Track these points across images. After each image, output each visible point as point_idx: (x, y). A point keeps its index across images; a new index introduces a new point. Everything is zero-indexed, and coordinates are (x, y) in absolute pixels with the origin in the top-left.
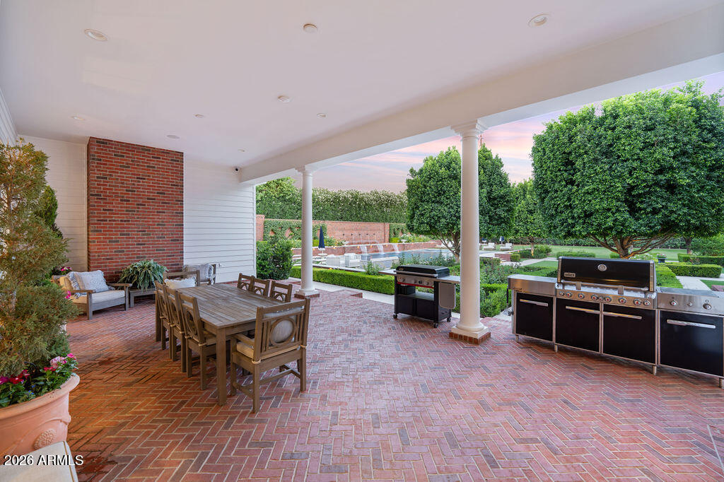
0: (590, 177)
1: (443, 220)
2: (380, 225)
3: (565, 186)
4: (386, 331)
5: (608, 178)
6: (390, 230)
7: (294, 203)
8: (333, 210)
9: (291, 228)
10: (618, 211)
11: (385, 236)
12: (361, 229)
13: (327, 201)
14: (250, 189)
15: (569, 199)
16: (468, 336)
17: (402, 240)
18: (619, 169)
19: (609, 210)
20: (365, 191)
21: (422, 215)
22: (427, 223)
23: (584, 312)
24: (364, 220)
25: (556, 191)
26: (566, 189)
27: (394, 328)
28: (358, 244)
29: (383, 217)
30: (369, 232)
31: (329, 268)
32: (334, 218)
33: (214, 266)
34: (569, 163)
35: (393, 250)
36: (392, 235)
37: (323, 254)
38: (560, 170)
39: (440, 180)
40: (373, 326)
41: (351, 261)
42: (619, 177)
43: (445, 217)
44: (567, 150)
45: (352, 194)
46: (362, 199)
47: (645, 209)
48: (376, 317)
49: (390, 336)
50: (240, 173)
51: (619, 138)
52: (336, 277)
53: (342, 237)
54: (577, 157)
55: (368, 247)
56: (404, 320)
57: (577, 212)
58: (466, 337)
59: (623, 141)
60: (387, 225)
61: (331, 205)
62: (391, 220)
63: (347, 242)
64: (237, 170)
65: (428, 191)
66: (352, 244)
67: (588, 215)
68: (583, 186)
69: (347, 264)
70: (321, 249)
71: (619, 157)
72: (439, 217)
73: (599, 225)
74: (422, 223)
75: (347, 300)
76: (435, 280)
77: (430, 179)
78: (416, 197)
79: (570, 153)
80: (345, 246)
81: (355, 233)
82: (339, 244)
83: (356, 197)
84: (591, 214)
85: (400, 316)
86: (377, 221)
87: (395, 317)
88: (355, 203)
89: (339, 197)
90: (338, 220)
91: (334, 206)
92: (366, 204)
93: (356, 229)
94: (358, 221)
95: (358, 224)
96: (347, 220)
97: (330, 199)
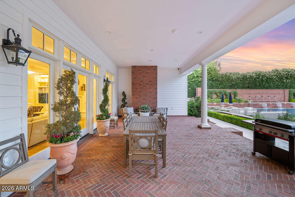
4: (238, 161)
6: (290, 94)
7: (218, 81)
8: (242, 83)
9: (216, 93)
11: (284, 97)
12: (263, 93)
13: (238, 79)
14: (185, 77)
20: (267, 71)
24: (267, 88)
27: (246, 161)
28: (261, 102)
29: (283, 86)
30: (270, 95)
31: (231, 114)
32: (243, 88)
33: (167, 109)
36: (291, 97)
37: (231, 107)
40: (230, 155)
41: (248, 112)
45: (256, 73)
46: (264, 76)
48: (238, 150)
49: (238, 166)
50: (180, 70)
52: (233, 120)
53: (249, 98)
56: (259, 159)
60: (287, 90)
61: (241, 81)
62: (290, 87)
63: (251, 101)
64: (179, 69)
66: (256, 102)
70: (230, 104)
75: (226, 134)
80: (250, 103)
81: (259, 96)
82: (245, 102)
83: (259, 75)
85: (257, 154)
87: (254, 154)
88: (258, 78)
89: (247, 76)
90: (246, 88)
91: (243, 81)
92: (268, 78)
93: (259, 94)
94: (261, 89)
95: (261, 90)
96: (253, 88)
97: (240, 78)
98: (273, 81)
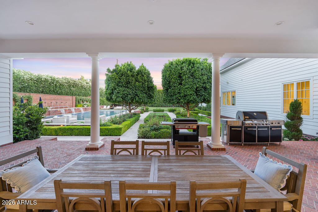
0: (187, 83)
1: (130, 96)
2: (70, 97)
3: (179, 85)
5: (192, 84)
6: (76, 100)
8: (36, 86)
10: (194, 95)
11: (73, 104)
12: (58, 99)
13: (31, 80)
15: (180, 90)
16: (221, 148)
17: (84, 106)
18: (195, 81)
19: (191, 94)
20: (61, 77)
21: (118, 93)
22: (121, 97)
23: (253, 130)
24: (59, 94)
25: (175, 87)
26: (179, 87)
29: (71, 93)
30: (63, 101)
32: (37, 92)
34: (180, 77)
35: (80, 111)
36: (77, 103)
38: (177, 79)
39: (128, 77)
42: (195, 84)
43: (130, 94)
44: (180, 72)
45: (51, 77)
46: (57, 82)
47: (200, 95)
51: (195, 71)
54: (183, 75)
55: (65, 110)
57: (182, 95)
58: (220, 149)
59: (197, 72)
60: (74, 97)
61: (34, 83)
62: (75, 95)
63: (51, 108)
65: (122, 81)
67: (185, 96)
68: (185, 86)
69: (68, 121)
71: (195, 77)
72: (127, 94)
73: (188, 100)
74: (118, 97)
76: (197, 125)
77: (122, 75)
78: (115, 83)
79: (181, 74)
80: (50, 110)
81: (54, 102)
83: (54, 80)
84: (186, 96)
86: (67, 94)
88: (53, 83)
89: (41, 78)
90: (39, 93)
91: (37, 84)
92: (60, 85)
93: (54, 100)
94: (55, 94)
95: (56, 96)
96: (47, 93)
97: (33, 79)
98: (64, 88)
